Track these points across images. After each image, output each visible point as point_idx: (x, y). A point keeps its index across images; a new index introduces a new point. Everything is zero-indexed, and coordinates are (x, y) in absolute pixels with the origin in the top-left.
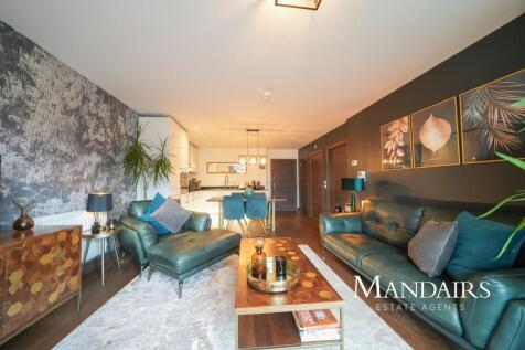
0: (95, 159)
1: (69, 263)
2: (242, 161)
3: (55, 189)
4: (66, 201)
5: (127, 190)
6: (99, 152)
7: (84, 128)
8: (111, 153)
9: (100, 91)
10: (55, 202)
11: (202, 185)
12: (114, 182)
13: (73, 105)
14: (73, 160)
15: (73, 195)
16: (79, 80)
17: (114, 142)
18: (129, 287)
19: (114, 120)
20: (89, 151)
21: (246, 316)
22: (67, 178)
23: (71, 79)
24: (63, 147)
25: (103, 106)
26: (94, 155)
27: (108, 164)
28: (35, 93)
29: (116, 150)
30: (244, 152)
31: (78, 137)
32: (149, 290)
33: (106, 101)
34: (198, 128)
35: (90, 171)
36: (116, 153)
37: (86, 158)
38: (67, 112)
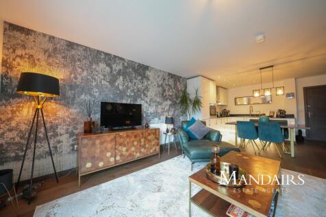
0: (169, 102)
1: (156, 141)
2: (257, 94)
3: (156, 115)
4: (160, 119)
5: (182, 115)
6: (170, 100)
7: (164, 91)
8: (175, 99)
9: (169, 74)
10: (157, 119)
11: (231, 113)
12: (177, 112)
13: (160, 83)
14: (161, 104)
15: (162, 117)
16: (162, 73)
17: (176, 95)
18: (176, 158)
19: (175, 84)
20: (167, 99)
21: (207, 192)
22: (160, 111)
23: (159, 73)
24: (158, 100)
25: (171, 80)
26: (168, 101)
27: (174, 104)
28: (150, 83)
29: (177, 98)
30: (258, 87)
31: (163, 95)
32: (182, 162)
33: (172, 77)
34: (220, 78)
35: (167, 108)
36: (177, 99)
37: (165, 103)
38: (158, 87)
